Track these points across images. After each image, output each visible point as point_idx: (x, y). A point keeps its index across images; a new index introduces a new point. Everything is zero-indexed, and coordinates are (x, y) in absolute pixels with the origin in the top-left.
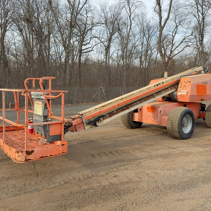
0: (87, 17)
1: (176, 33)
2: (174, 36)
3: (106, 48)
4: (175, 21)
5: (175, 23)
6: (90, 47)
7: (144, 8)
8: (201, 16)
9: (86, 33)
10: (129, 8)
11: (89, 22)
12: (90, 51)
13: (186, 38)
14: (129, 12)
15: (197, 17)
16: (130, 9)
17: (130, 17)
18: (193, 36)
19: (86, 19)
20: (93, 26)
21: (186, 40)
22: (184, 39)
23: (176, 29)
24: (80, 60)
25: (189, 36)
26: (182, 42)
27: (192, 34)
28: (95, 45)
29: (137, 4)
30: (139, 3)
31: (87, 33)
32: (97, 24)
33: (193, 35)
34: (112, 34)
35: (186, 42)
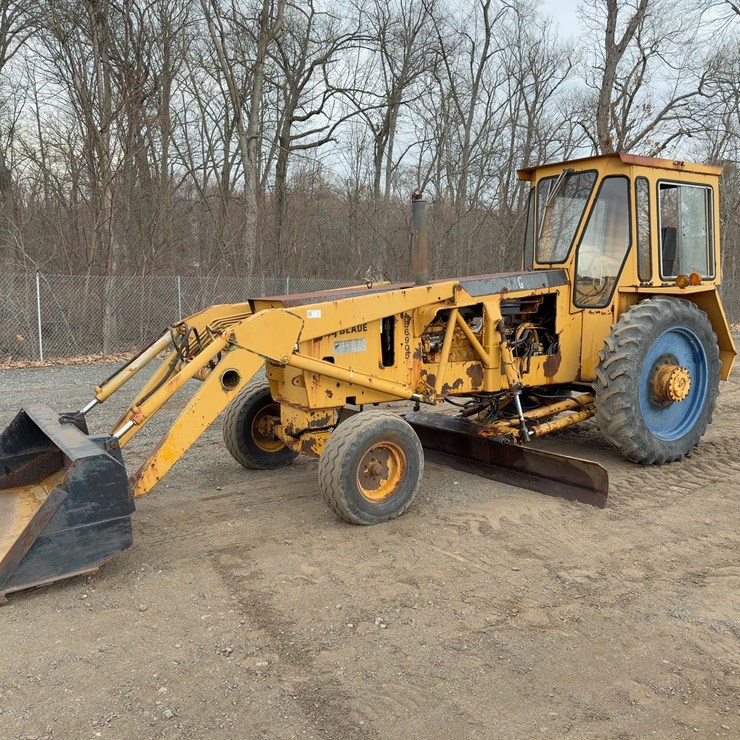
0: (313, 12)
1: (639, 84)
2: (634, 94)
3: (378, 133)
4: (639, 40)
5: (639, 46)
6: (320, 127)
9: (306, 75)
11: (319, 33)
12: (320, 143)
13: (676, 104)
17: (486, 9)
18: (702, 95)
19: (310, 19)
20: (335, 49)
22: (670, 107)
23: (641, 67)
24: (282, 177)
25: (687, 96)
26: (660, 118)
27: (699, 89)
28: (341, 120)
31: (309, 75)
32: (350, 39)
33: (703, 91)
34: (402, 82)
35: (678, 117)
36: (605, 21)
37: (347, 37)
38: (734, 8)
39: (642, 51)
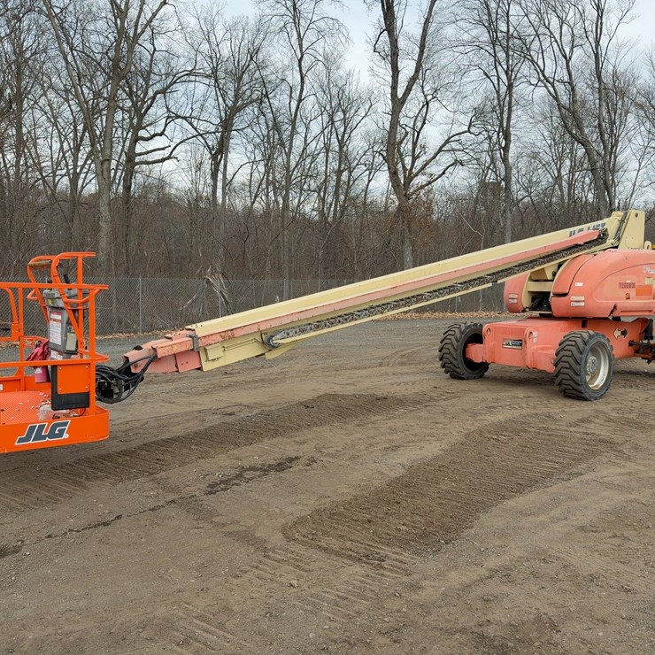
0: (155, 50)
1: (424, 123)
2: (420, 130)
3: (213, 152)
4: (422, 87)
5: (423, 92)
6: (162, 146)
7: (343, 40)
8: (504, 77)
9: (149, 102)
10: (299, 34)
11: (160, 68)
12: (163, 160)
13: (452, 139)
14: (296, 46)
15: (495, 79)
16: (300, 39)
17: (300, 61)
18: (471, 133)
19: (152, 56)
20: (175, 82)
21: (454, 145)
22: (447, 142)
23: (424, 110)
24: (127, 188)
25: (461, 134)
26: (440, 150)
27: (469, 129)
28: (182, 142)
29: (322, 24)
30: (331, 22)
31: (152, 103)
32: (187, 75)
33: (471, 130)
34: (234, 111)
35: (453, 150)
36: (390, 79)
37: (185, 73)
38: (485, 74)
39: (425, 96)
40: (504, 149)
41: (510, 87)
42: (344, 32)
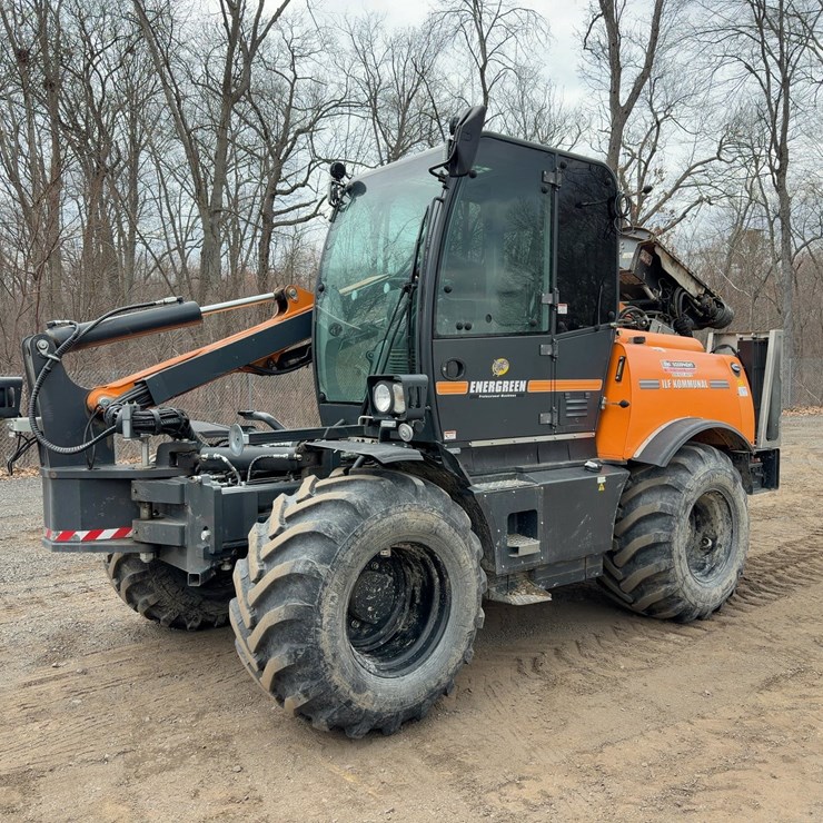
0: (296, 78)
1: (654, 151)
2: (649, 161)
4: (651, 103)
5: (652, 110)
6: (307, 201)
7: (542, 37)
9: (289, 144)
10: (481, 34)
11: (303, 99)
12: (307, 219)
13: (695, 170)
14: (478, 52)
15: (763, 75)
16: (483, 41)
17: (482, 71)
18: (721, 160)
19: (292, 85)
20: (321, 116)
21: (697, 178)
22: (688, 173)
23: (654, 133)
25: (706, 162)
26: (678, 186)
27: (718, 154)
29: (512, 19)
30: (525, 14)
31: (293, 145)
32: (336, 106)
33: (721, 156)
34: (398, 152)
35: (697, 184)
36: (608, 81)
37: (333, 103)
38: (748, 67)
39: (655, 115)
40: (778, 172)
41: (786, 83)
42: (544, 27)
